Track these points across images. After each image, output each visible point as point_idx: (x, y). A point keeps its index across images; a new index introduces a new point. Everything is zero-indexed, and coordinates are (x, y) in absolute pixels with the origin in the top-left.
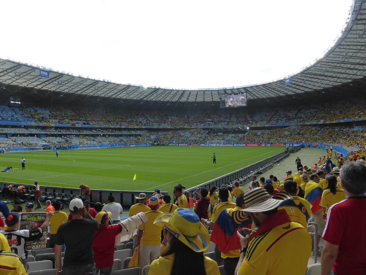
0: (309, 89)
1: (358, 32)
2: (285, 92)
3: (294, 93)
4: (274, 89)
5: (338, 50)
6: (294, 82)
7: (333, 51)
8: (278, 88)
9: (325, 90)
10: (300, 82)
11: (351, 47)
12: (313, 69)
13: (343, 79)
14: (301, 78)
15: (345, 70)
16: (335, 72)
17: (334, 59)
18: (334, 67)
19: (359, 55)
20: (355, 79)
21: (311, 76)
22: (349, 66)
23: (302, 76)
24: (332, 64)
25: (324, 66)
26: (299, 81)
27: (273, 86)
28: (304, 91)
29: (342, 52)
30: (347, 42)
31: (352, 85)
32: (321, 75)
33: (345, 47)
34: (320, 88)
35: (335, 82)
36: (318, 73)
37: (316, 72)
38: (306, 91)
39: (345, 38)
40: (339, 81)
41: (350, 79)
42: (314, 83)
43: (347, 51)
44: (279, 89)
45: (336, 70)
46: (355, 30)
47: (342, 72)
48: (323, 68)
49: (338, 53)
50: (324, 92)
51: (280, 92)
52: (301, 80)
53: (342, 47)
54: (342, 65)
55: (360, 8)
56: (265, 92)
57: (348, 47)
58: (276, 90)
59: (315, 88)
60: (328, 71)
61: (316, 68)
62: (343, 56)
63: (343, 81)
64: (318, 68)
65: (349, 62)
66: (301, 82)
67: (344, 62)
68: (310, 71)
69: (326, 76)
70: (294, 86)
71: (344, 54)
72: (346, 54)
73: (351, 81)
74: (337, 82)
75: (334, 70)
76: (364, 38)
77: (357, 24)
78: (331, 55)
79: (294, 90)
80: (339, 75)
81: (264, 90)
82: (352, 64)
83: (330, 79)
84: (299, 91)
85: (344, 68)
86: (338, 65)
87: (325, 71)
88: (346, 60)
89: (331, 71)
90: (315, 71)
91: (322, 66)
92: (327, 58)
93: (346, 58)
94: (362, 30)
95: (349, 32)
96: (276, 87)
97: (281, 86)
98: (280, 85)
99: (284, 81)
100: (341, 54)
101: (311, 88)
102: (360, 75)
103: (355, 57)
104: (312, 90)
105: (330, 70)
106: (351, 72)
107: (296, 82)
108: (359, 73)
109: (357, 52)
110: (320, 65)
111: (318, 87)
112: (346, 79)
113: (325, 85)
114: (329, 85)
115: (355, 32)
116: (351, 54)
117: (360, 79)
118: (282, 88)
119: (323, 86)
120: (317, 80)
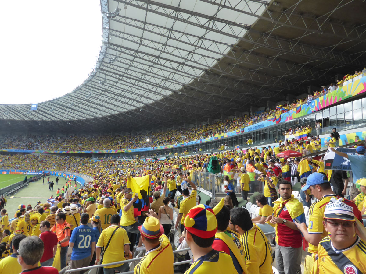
0: (55, 118)
1: (100, 79)
2: (31, 117)
3: (40, 120)
4: (18, 112)
5: (83, 88)
6: (41, 109)
7: (80, 89)
8: (23, 111)
9: (71, 121)
10: (47, 110)
11: (95, 89)
12: (61, 101)
13: (87, 115)
14: (49, 106)
15: (89, 107)
16: (80, 108)
17: (81, 96)
18: (80, 103)
19: (100, 97)
20: (96, 117)
21: (58, 106)
22: (92, 104)
23: (50, 104)
24: (79, 100)
25: (72, 100)
26: (47, 108)
27: (17, 109)
28: (51, 119)
29: (87, 91)
30: (92, 84)
31: (93, 121)
32: (68, 107)
33: (90, 88)
34: (66, 119)
35: (80, 116)
36: (66, 105)
37: (64, 104)
38: (53, 119)
39: (91, 80)
40: (83, 115)
41: (92, 116)
42: (61, 113)
43: (92, 91)
44: (24, 113)
45: (82, 106)
46: (98, 77)
47: (86, 108)
48: (70, 102)
49: (84, 92)
50: (69, 124)
51: (25, 116)
52: (49, 109)
53: (87, 87)
54: (87, 103)
55: (103, 60)
56: (6, 112)
57: (92, 89)
58: (20, 113)
59: (61, 118)
60: (74, 105)
61: (64, 100)
62: (88, 96)
63: (86, 117)
64: (66, 100)
65: (92, 102)
66: (49, 110)
67: (88, 101)
68: (58, 102)
69: (73, 109)
70: (41, 113)
71: (89, 93)
72: (90, 94)
73: (93, 117)
74: (82, 117)
75: (80, 105)
76: (104, 85)
77: (100, 72)
78: (78, 92)
79: (40, 116)
80: (83, 111)
81: (6, 110)
82: (95, 104)
83: (76, 112)
84: (46, 118)
85: (88, 106)
86: (84, 102)
87: (72, 105)
88: (90, 99)
89: (77, 106)
90: (63, 102)
91: (70, 99)
92: (75, 93)
93: (91, 98)
94: (103, 78)
95: (93, 77)
96: (21, 110)
97: (27, 110)
98: (25, 109)
99: (31, 105)
100: (87, 93)
101: (58, 117)
102: (100, 114)
103: (97, 98)
104: (59, 120)
105: (77, 104)
106: (93, 110)
107: (43, 109)
108: (99, 112)
109: (99, 95)
110: (68, 98)
111: (65, 118)
112: (89, 115)
113: (71, 117)
114: (75, 118)
115: (98, 78)
116: (94, 95)
117: (100, 118)
118: (28, 112)
119: (69, 117)
120: (64, 111)
